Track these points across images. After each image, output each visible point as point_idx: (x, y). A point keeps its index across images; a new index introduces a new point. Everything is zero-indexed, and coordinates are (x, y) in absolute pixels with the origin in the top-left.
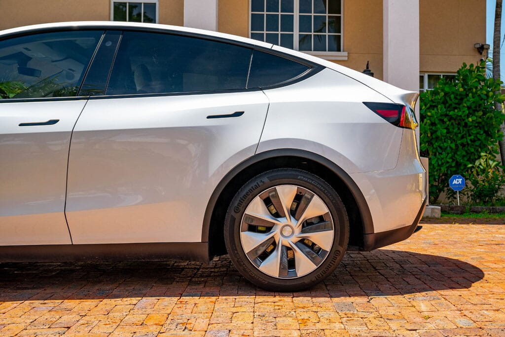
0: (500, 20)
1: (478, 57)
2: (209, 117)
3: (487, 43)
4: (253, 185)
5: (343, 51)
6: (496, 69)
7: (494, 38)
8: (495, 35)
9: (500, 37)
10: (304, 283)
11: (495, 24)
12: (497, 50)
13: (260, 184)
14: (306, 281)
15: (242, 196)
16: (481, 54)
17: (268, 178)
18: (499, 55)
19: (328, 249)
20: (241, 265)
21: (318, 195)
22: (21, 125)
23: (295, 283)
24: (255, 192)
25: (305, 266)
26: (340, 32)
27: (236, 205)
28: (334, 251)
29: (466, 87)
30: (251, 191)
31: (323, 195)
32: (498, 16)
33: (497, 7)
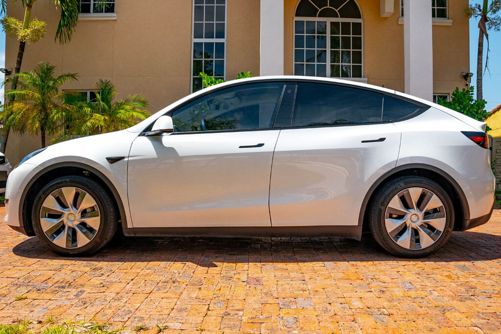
0: (482, 56)
1: (464, 82)
2: (363, 142)
3: (470, 72)
4: (394, 187)
5: (364, 77)
6: (479, 92)
7: (478, 69)
8: (478, 67)
9: (482, 68)
10: (426, 252)
11: (478, 58)
12: (480, 78)
13: (398, 187)
14: (428, 251)
15: (386, 195)
16: (466, 80)
17: (403, 183)
18: (482, 82)
19: (442, 230)
20: (385, 240)
21: (436, 194)
22: (240, 147)
23: (420, 252)
24: (395, 192)
25: (426, 241)
26: (361, 63)
27: (382, 201)
28: (445, 231)
29: (461, 106)
30: (392, 192)
31: (439, 194)
32: (480, 53)
33: (479, 46)
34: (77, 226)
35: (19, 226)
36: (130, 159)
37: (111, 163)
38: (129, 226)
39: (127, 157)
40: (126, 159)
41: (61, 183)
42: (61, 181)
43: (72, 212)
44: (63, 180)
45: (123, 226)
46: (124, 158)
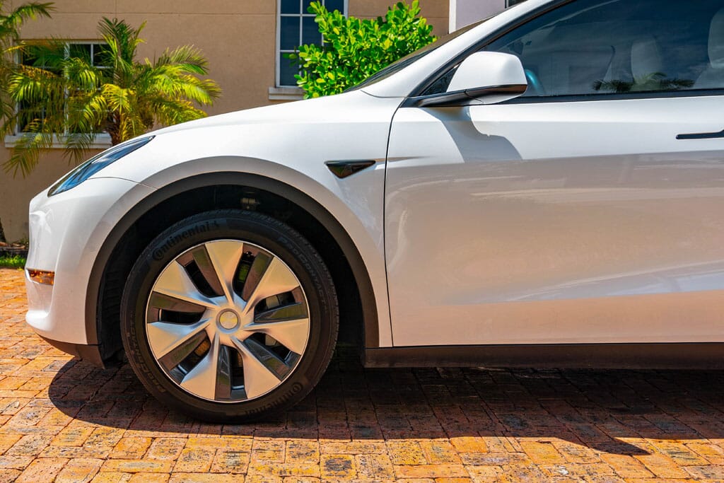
34: (245, 342)
35: (85, 342)
36: (390, 165)
37: (341, 177)
38: (384, 342)
39: (381, 161)
40: (380, 167)
41: (203, 229)
42: (203, 223)
43: (231, 305)
44: (211, 221)
45: (368, 344)
46: (373, 162)
